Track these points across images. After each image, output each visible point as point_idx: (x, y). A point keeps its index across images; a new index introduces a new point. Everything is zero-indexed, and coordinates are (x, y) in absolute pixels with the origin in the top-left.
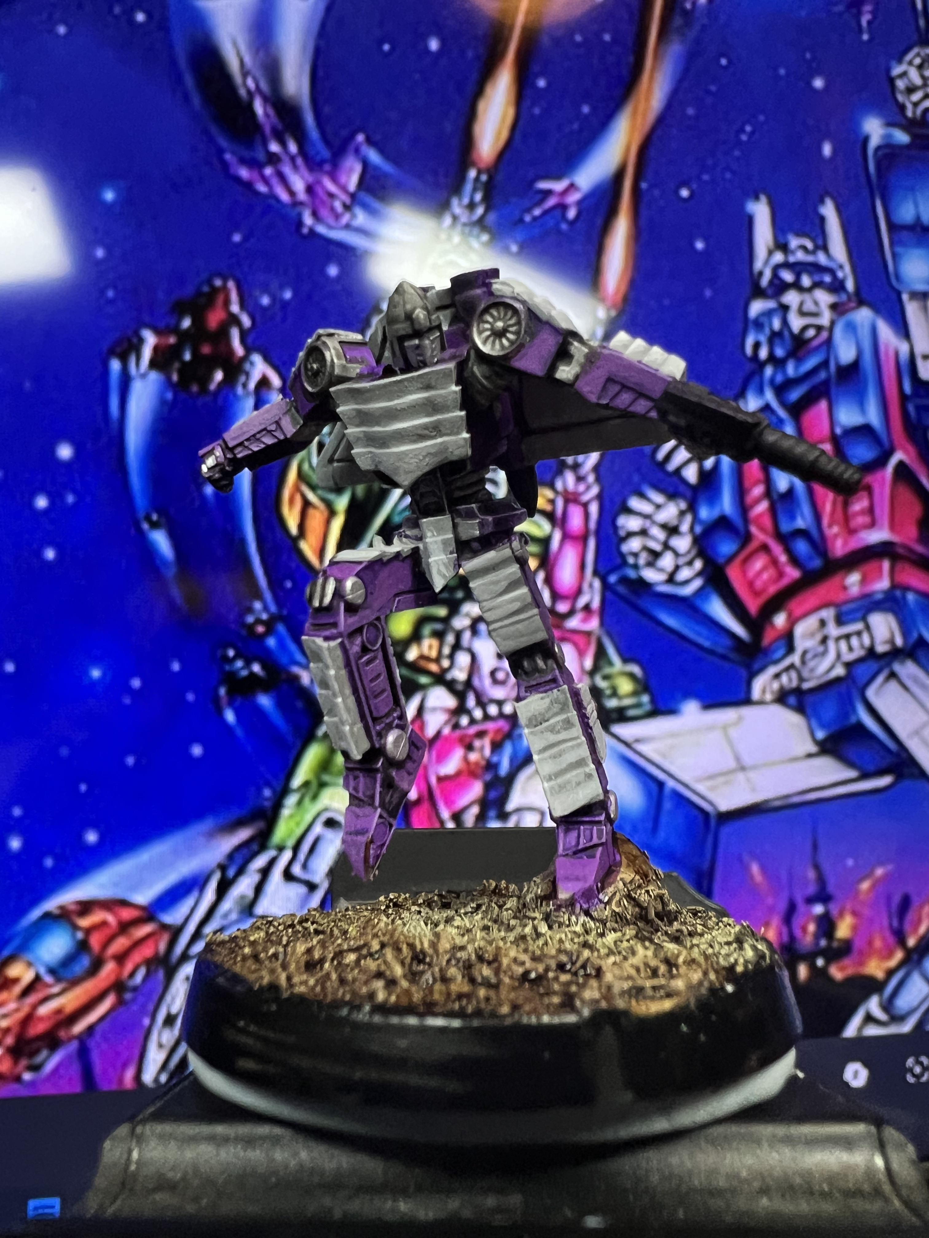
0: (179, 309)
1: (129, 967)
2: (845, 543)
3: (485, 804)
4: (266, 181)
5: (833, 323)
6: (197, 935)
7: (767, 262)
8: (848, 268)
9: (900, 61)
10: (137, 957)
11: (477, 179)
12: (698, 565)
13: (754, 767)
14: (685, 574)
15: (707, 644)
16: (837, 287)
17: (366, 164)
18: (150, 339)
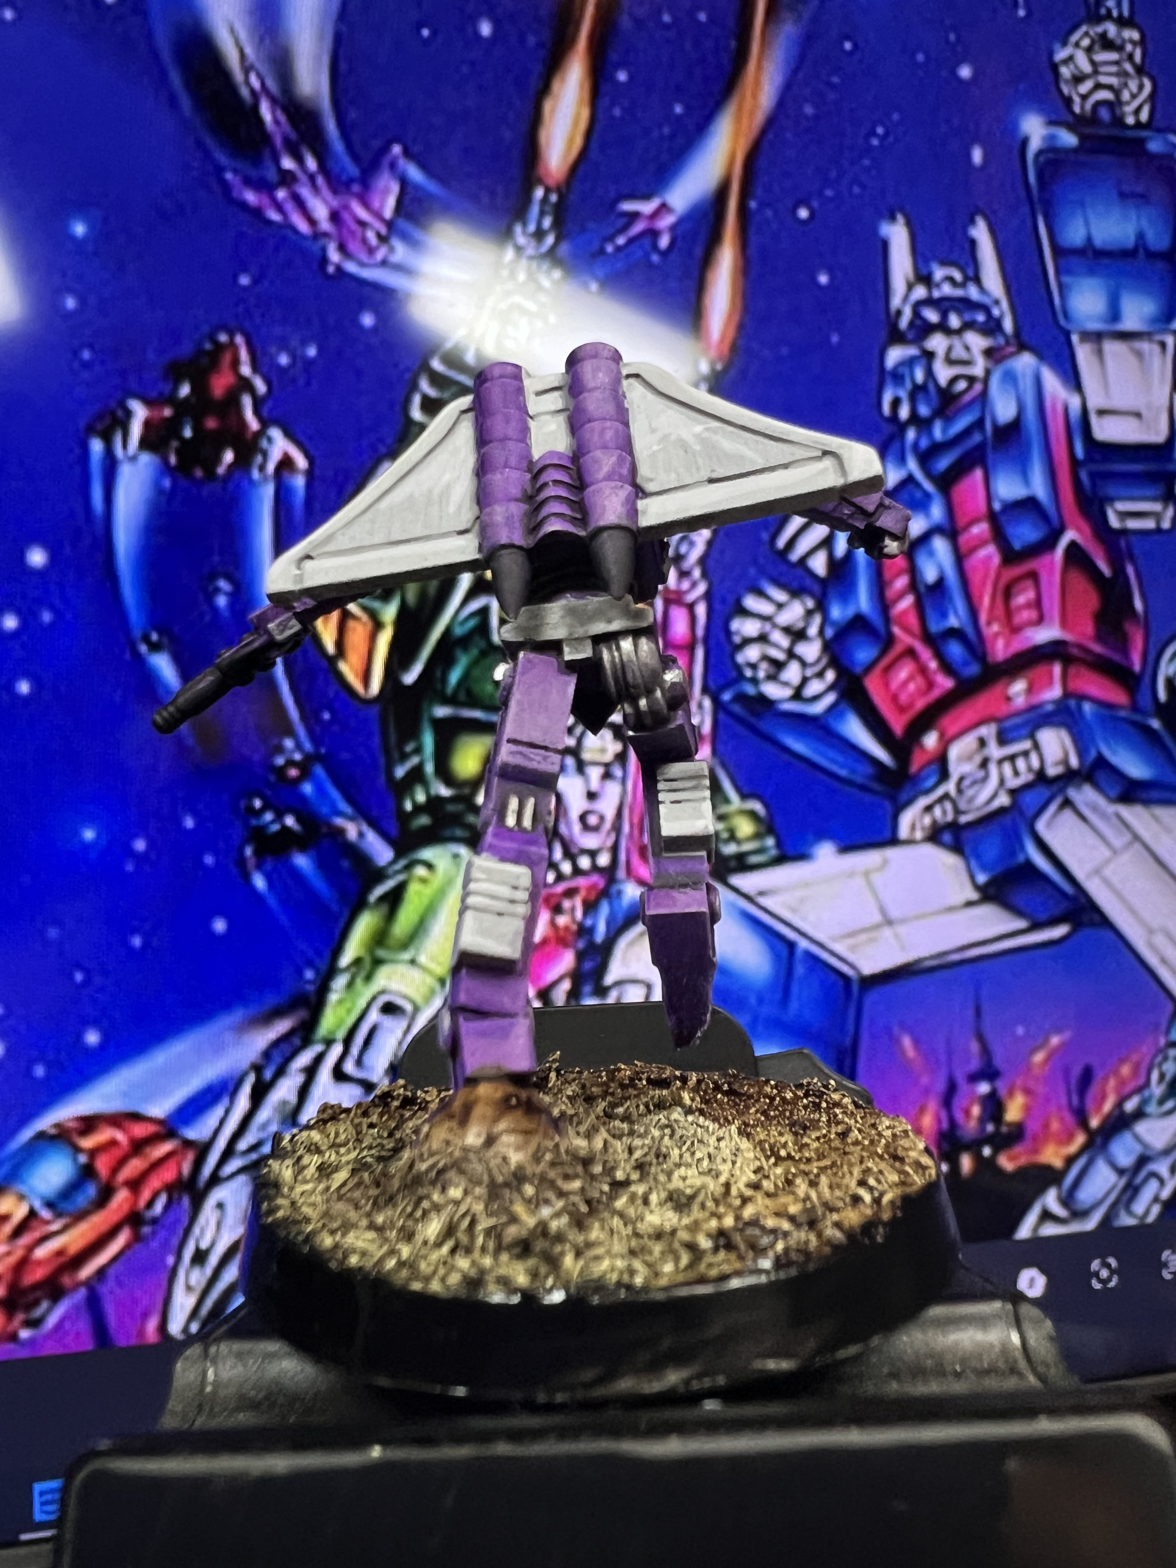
0: (175, 374)
1: (146, 1195)
2: (1007, 645)
3: (577, 977)
4: (279, 207)
5: (988, 373)
6: (228, 1153)
7: (906, 298)
8: (1005, 304)
9: (1064, 43)
10: (155, 1182)
11: (545, 200)
12: (830, 676)
13: (904, 921)
14: (814, 687)
15: (843, 773)
16: (992, 327)
17: (404, 183)
18: (140, 412)
